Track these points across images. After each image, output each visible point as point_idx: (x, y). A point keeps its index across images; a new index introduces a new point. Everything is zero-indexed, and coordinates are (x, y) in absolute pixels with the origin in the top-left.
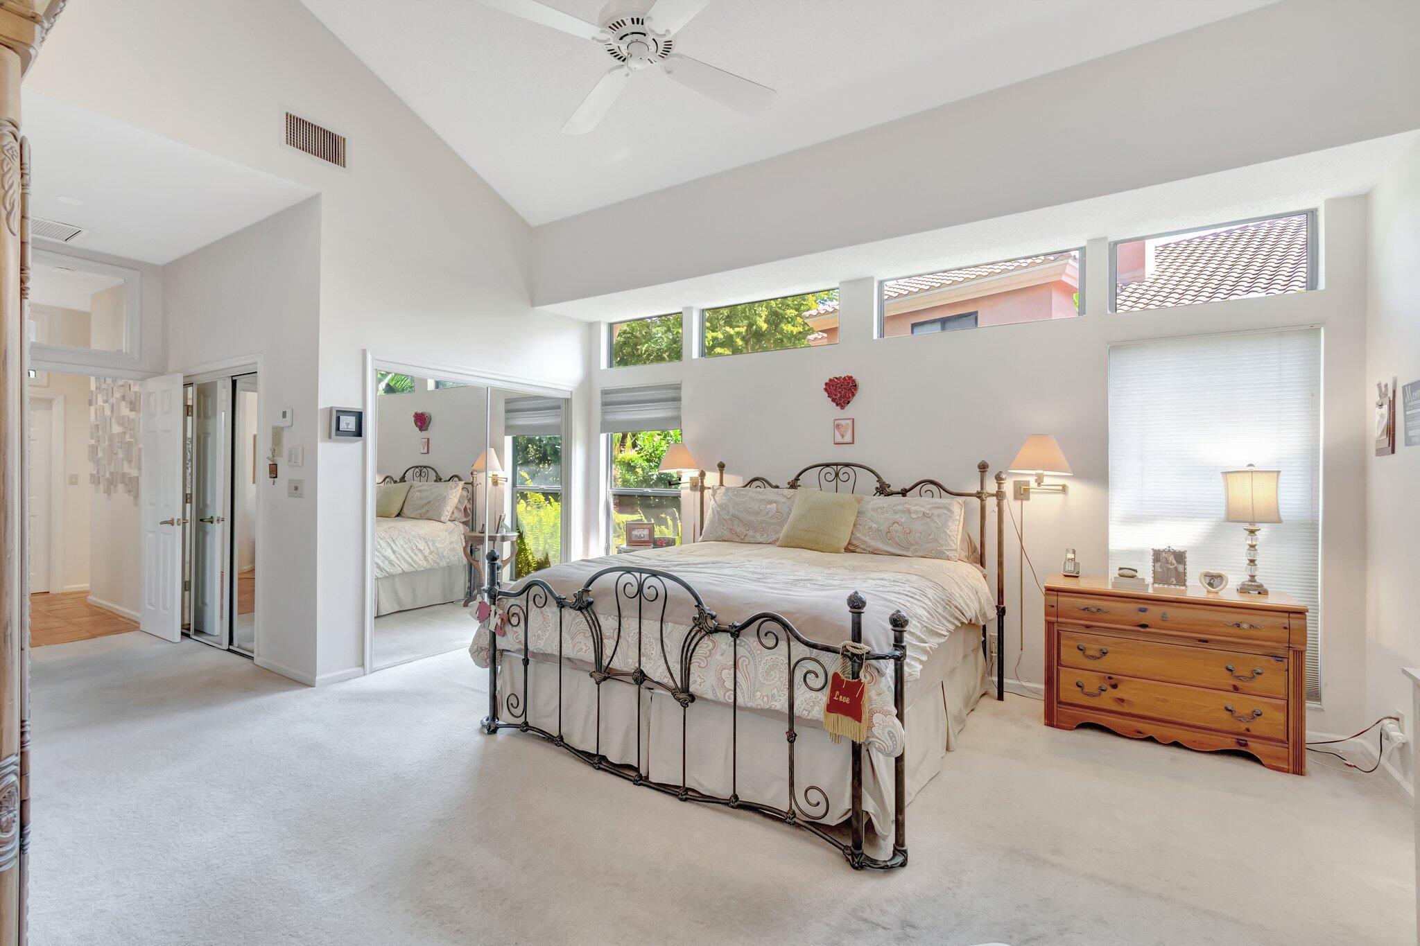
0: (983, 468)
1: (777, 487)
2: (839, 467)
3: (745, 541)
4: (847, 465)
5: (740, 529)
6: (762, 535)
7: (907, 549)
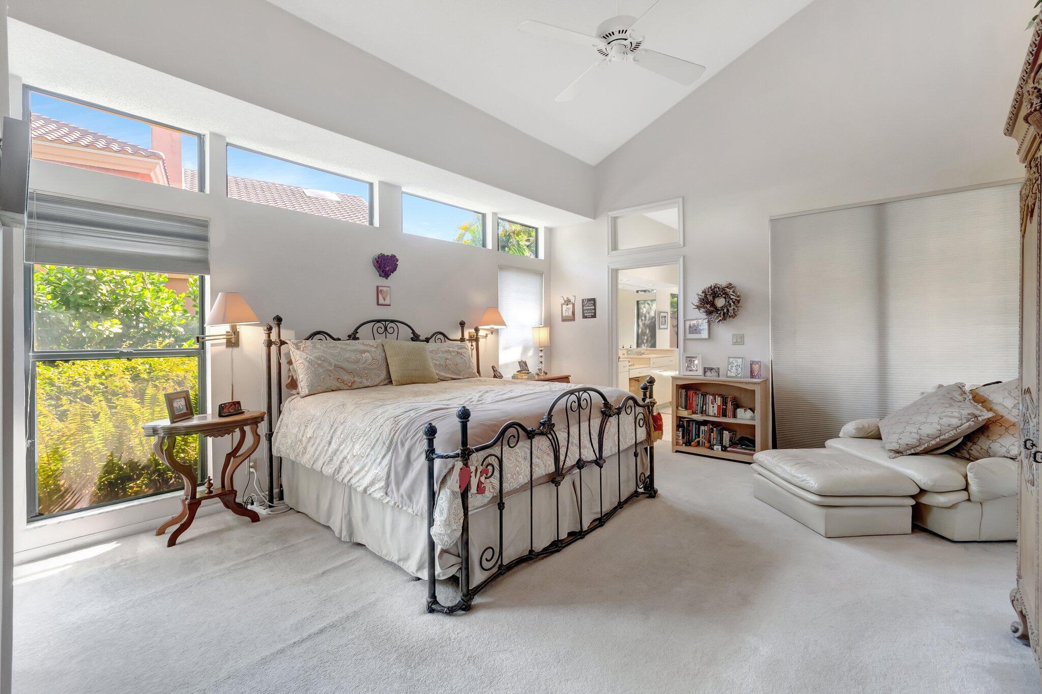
0: (462, 324)
1: (339, 339)
2: (387, 323)
3: (354, 387)
4: (392, 321)
5: (346, 377)
6: (367, 380)
7: (459, 374)
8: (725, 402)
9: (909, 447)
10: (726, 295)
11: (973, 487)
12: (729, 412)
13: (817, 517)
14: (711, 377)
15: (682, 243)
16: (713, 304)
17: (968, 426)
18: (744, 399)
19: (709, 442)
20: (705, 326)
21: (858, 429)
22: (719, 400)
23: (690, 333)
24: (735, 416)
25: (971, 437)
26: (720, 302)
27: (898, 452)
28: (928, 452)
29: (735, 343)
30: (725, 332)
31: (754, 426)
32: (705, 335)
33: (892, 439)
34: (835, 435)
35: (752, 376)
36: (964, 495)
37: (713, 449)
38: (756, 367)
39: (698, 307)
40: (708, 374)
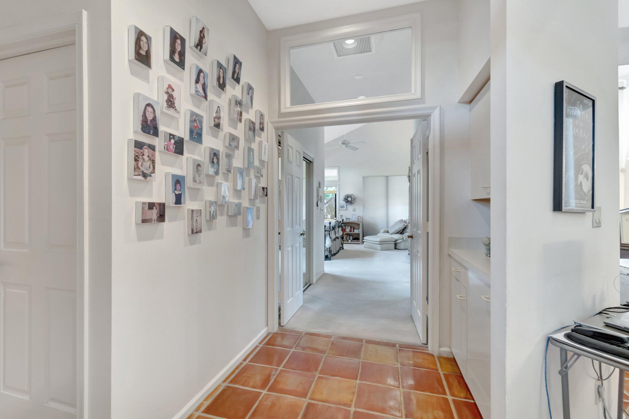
8: (351, 228)
9: (394, 232)
10: (351, 198)
11: (404, 238)
12: (352, 231)
13: (379, 247)
14: (348, 221)
15: (338, 181)
16: (347, 200)
17: (403, 227)
18: (355, 226)
19: (347, 239)
20: (345, 205)
21: (384, 231)
22: (349, 227)
23: (341, 208)
24: (354, 232)
25: (403, 230)
26: (349, 199)
27: (392, 234)
28: (397, 233)
29: (353, 211)
30: (350, 208)
31: (359, 233)
32: (345, 209)
33: (390, 232)
34: (379, 233)
35: (358, 220)
36: (402, 240)
37: (348, 241)
38: (359, 218)
39: (344, 200)
40: (347, 220)
